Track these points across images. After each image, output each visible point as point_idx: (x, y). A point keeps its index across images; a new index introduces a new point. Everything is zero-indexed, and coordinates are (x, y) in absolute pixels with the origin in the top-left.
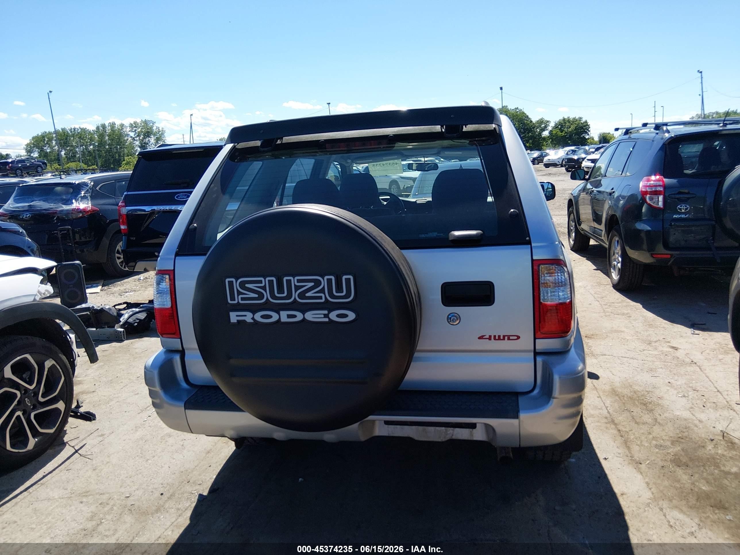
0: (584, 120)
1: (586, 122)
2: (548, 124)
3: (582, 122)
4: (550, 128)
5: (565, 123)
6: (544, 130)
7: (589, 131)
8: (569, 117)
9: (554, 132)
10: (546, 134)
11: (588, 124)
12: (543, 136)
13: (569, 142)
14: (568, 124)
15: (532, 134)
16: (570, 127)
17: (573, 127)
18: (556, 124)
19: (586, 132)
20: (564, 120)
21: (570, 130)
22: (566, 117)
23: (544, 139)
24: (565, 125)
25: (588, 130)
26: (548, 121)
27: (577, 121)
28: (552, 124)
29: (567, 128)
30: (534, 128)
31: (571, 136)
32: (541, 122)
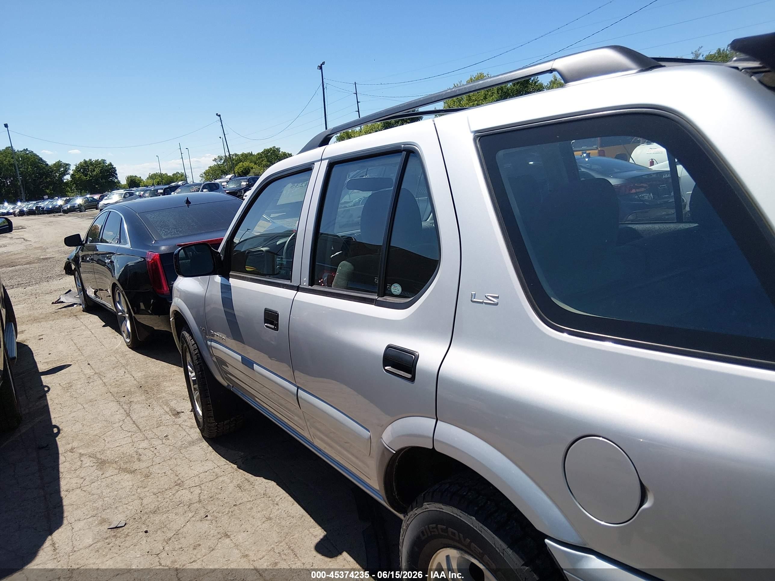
0: (108, 162)
1: (111, 164)
2: (67, 167)
3: (107, 165)
4: (71, 172)
5: (88, 166)
6: (65, 175)
7: (116, 174)
8: (90, 160)
9: (77, 176)
10: (67, 178)
11: (114, 166)
12: (65, 181)
13: (97, 186)
14: (91, 167)
15: (51, 179)
16: (94, 171)
17: (97, 170)
18: (77, 168)
19: (114, 176)
20: (85, 162)
21: (95, 173)
22: (87, 160)
23: (67, 183)
24: (88, 169)
26: (67, 165)
27: (100, 163)
28: (73, 168)
29: (91, 172)
30: (52, 172)
31: (97, 180)
32: (59, 165)
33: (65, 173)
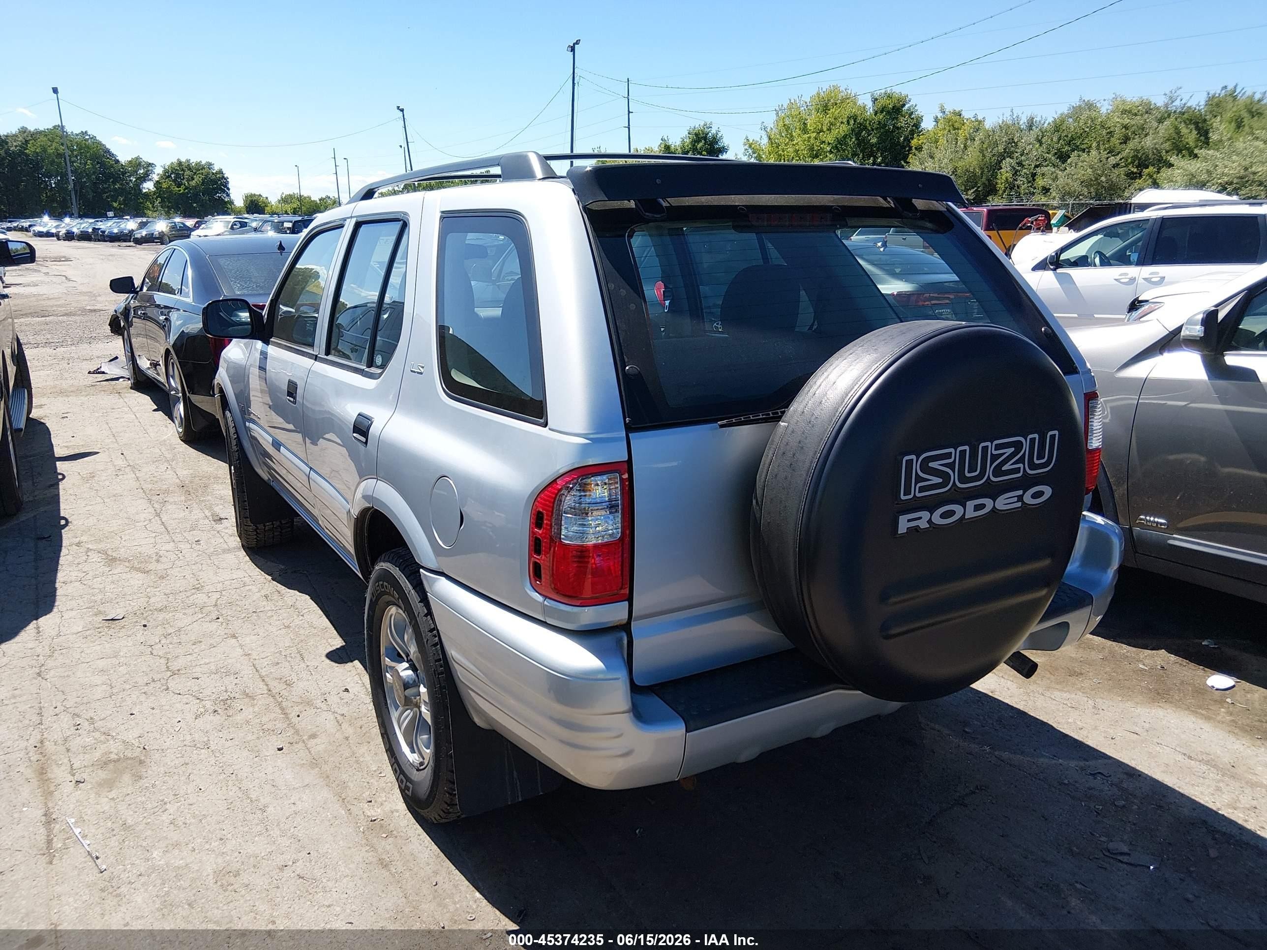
0: (216, 168)
1: (220, 172)
2: (150, 168)
3: (214, 172)
4: (156, 178)
5: (183, 170)
6: (145, 181)
7: (229, 189)
8: (188, 161)
9: (164, 186)
10: (148, 186)
11: (225, 176)
12: (144, 191)
13: (195, 205)
14: (187, 173)
15: (121, 184)
16: (193, 179)
17: (197, 179)
18: (166, 171)
19: (224, 191)
20: (180, 163)
21: (193, 183)
22: (183, 160)
23: (147, 195)
24: (183, 175)
25: (225, 186)
26: (150, 165)
27: (203, 168)
28: (158, 171)
29: (188, 180)
30: (124, 173)
31: (196, 195)
32: (136, 163)
33: (145, 178)
